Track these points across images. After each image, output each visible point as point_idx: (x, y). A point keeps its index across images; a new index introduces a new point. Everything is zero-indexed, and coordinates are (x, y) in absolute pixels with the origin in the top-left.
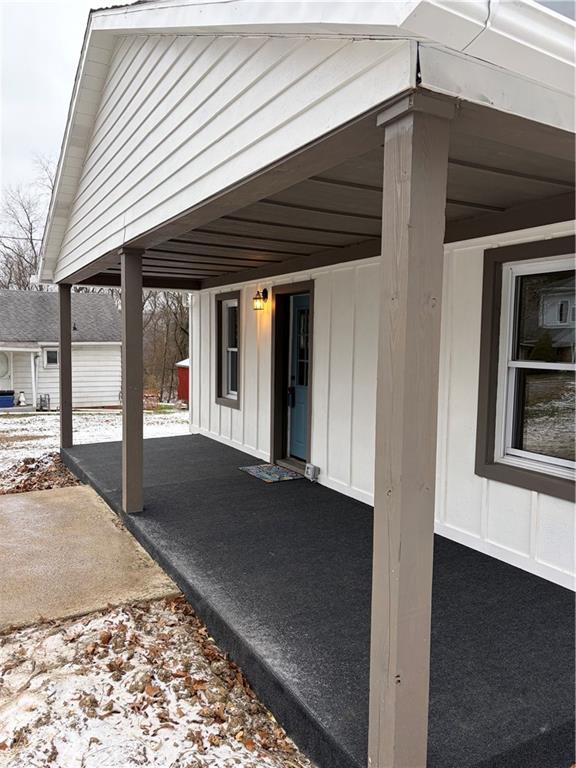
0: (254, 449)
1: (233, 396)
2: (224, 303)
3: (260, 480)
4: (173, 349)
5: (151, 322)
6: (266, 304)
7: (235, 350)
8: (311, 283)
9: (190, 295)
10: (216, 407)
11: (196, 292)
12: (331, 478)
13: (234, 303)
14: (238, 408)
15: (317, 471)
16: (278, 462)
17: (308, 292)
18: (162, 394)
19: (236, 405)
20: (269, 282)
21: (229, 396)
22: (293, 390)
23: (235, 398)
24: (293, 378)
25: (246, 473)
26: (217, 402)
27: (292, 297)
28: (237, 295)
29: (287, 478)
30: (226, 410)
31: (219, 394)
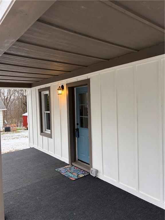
0: (60, 156)
1: (48, 132)
2: (42, 92)
3: (68, 179)
4: (21, 110)
5: (14, 102)
6: (63, 92)
7: (49, 112)
8: (88, 80)
9: (27, 90)
10: (40, 137)
11: (29, 89)
12: (105, 176)
13: (47, 92)
14: (51, 138)
15: (97, 171)
16: (73, 164)
17: (87, 85)
18: (18, 124)
19: (50, 136)
20: (64, 82)
21: (46, 132)
22: (78, 130)
23: (50, 133)
24: (78, 124)
25: (59, 173)
26: (41, 135)
27: (75, 88)
28: (48, 89)
29: (81, 176)
30: (45, 138)
31: (42, 131)
